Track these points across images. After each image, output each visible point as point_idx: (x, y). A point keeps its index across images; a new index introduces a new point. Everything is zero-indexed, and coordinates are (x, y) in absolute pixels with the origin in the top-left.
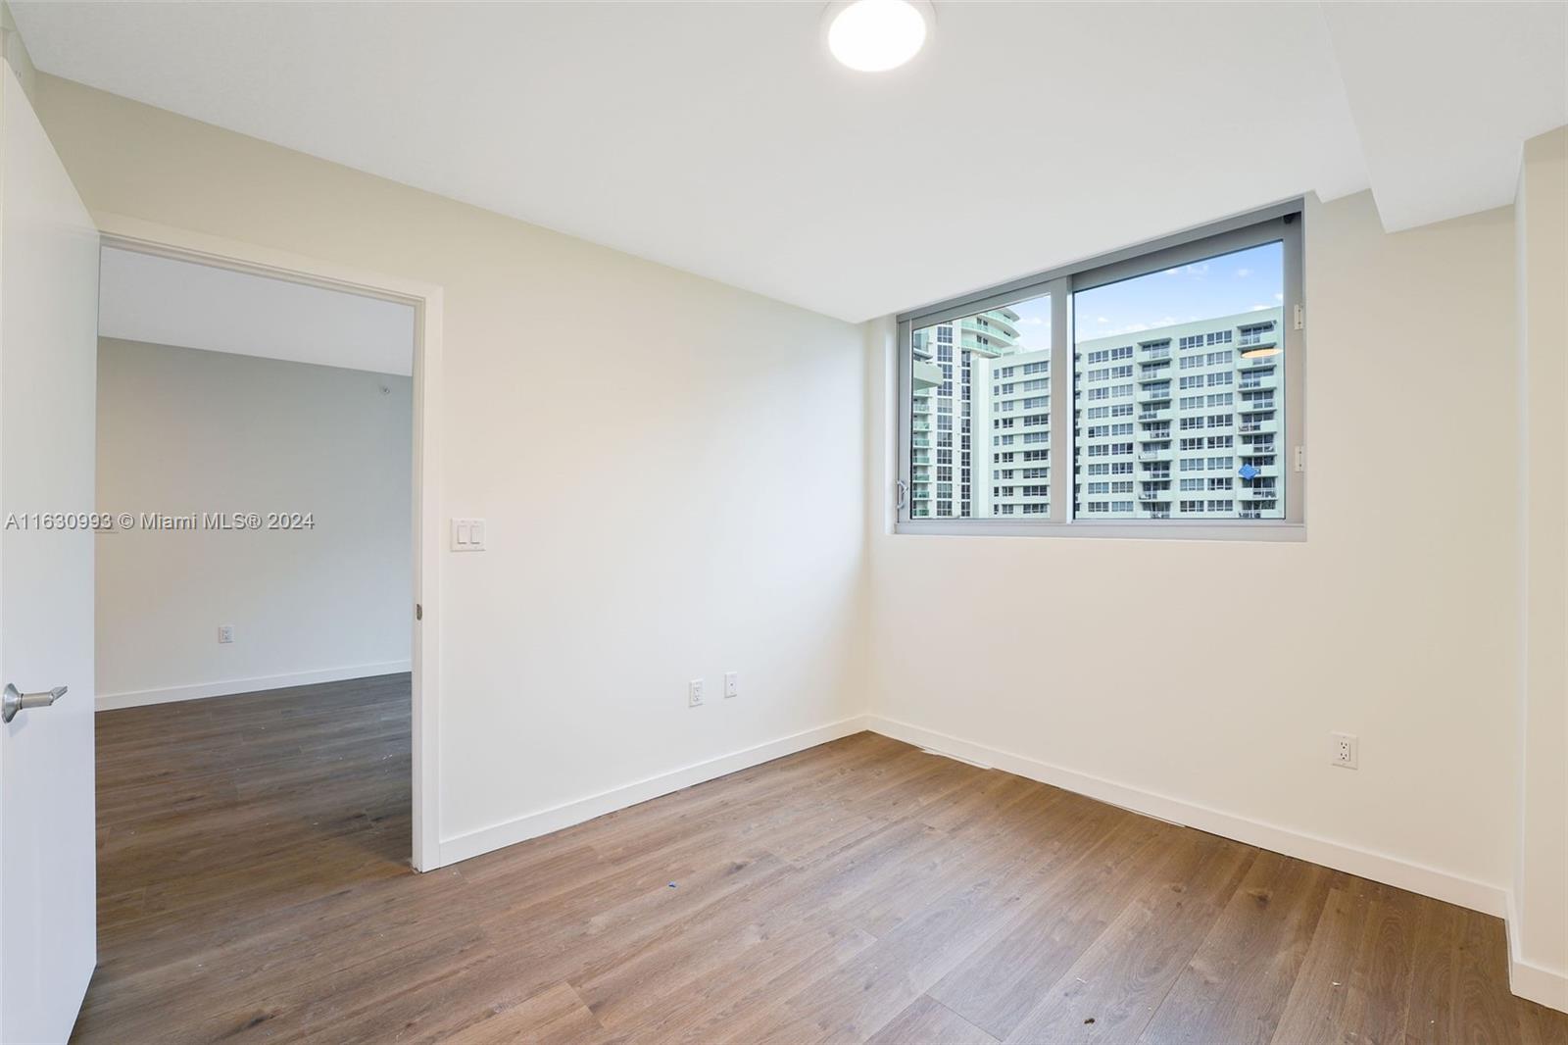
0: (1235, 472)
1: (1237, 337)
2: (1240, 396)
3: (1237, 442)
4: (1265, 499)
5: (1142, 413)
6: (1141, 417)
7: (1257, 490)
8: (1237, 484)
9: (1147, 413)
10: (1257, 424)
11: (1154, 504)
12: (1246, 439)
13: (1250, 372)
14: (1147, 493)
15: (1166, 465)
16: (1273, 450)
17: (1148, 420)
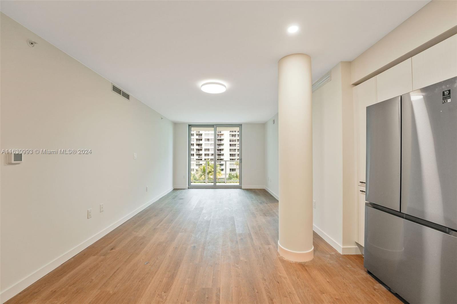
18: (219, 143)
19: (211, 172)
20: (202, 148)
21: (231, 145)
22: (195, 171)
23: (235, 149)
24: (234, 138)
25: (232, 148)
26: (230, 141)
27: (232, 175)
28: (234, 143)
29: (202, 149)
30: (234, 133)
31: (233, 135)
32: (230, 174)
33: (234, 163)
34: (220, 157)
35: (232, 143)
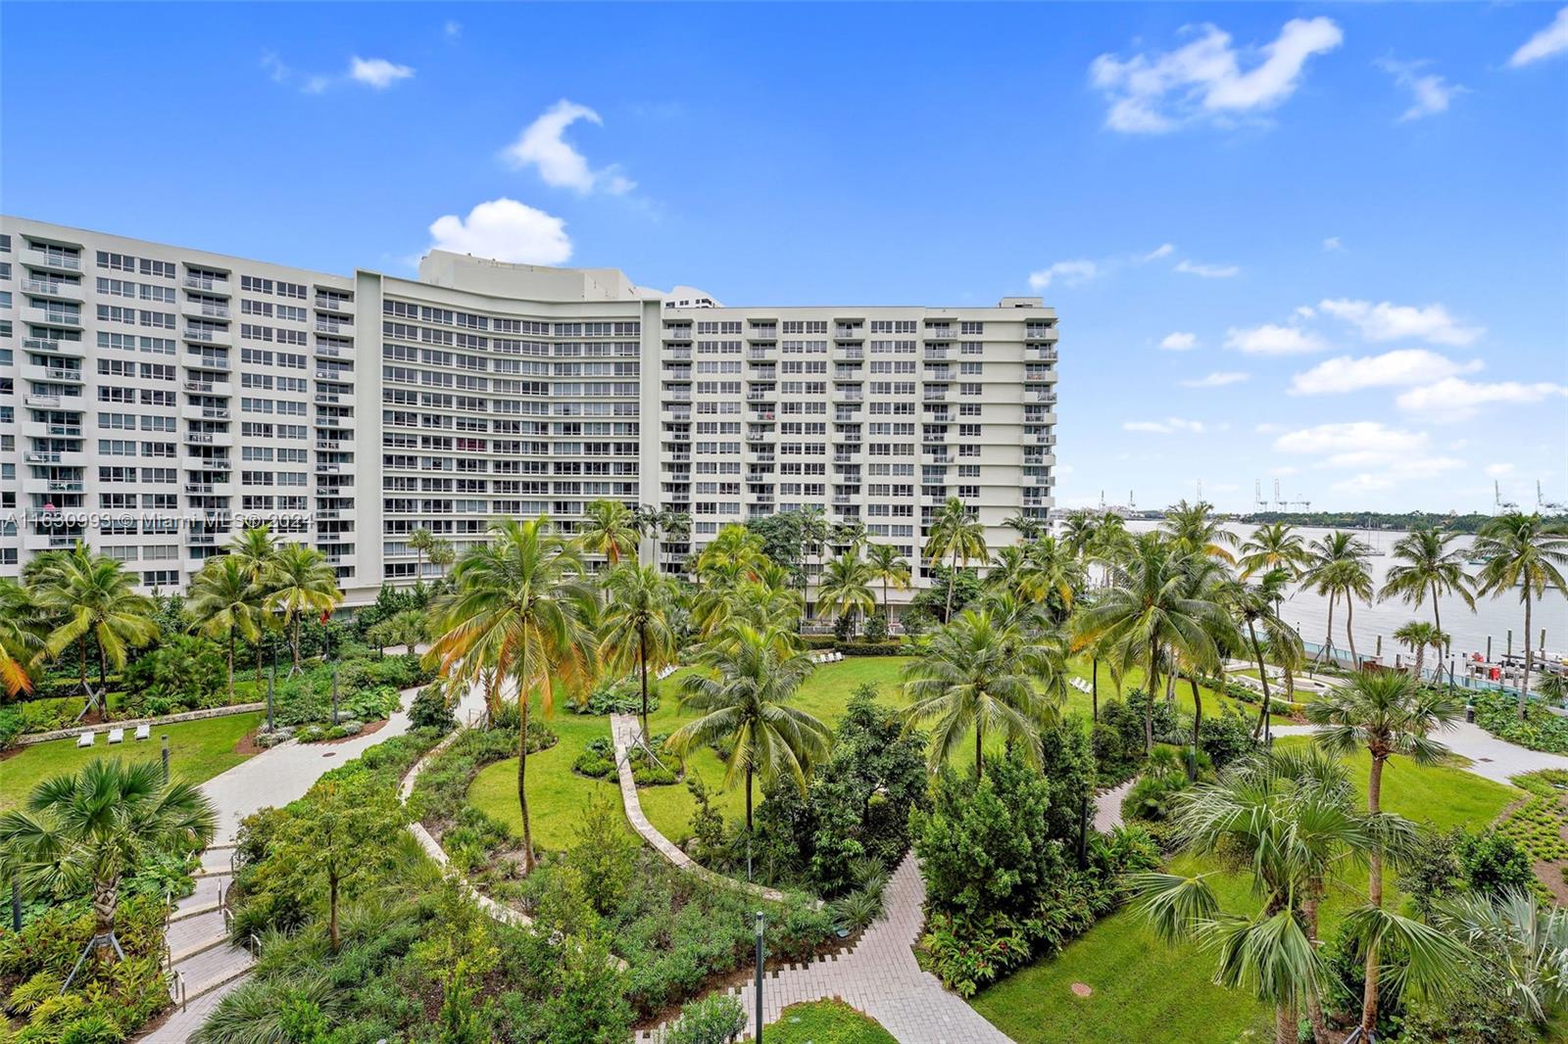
0: (180, 436)
1: (182, 274)
2: (186, 347)
3: (182, 401)
4: (217, 469)
5: (29, 338)
6: (27, 344)
7: (207, 459)
8: (182, 452)
9: (41, 340)
10: (208, 383)
11: (54, 469)
12: (194, 400)
13: (199, 322)
14: (43, 453)
15: (74, 418)
16: (226, 416)
17: (41, 350)
18: (327, 449)
19: (274, 589)
20: (226, 466)
21: (388, 460)
22: (184, 581)
23: (412, 480)
24: (404, 430)
25: (395, 472)
26: (387, 441)
27: (398, 591)
28: (405, 451)
29: (227, 473)
30: (405, 408)
31: (399, 418)
32: (384, 592)
33: (406, 537)
34: (332, 515)
35: (395, 451)
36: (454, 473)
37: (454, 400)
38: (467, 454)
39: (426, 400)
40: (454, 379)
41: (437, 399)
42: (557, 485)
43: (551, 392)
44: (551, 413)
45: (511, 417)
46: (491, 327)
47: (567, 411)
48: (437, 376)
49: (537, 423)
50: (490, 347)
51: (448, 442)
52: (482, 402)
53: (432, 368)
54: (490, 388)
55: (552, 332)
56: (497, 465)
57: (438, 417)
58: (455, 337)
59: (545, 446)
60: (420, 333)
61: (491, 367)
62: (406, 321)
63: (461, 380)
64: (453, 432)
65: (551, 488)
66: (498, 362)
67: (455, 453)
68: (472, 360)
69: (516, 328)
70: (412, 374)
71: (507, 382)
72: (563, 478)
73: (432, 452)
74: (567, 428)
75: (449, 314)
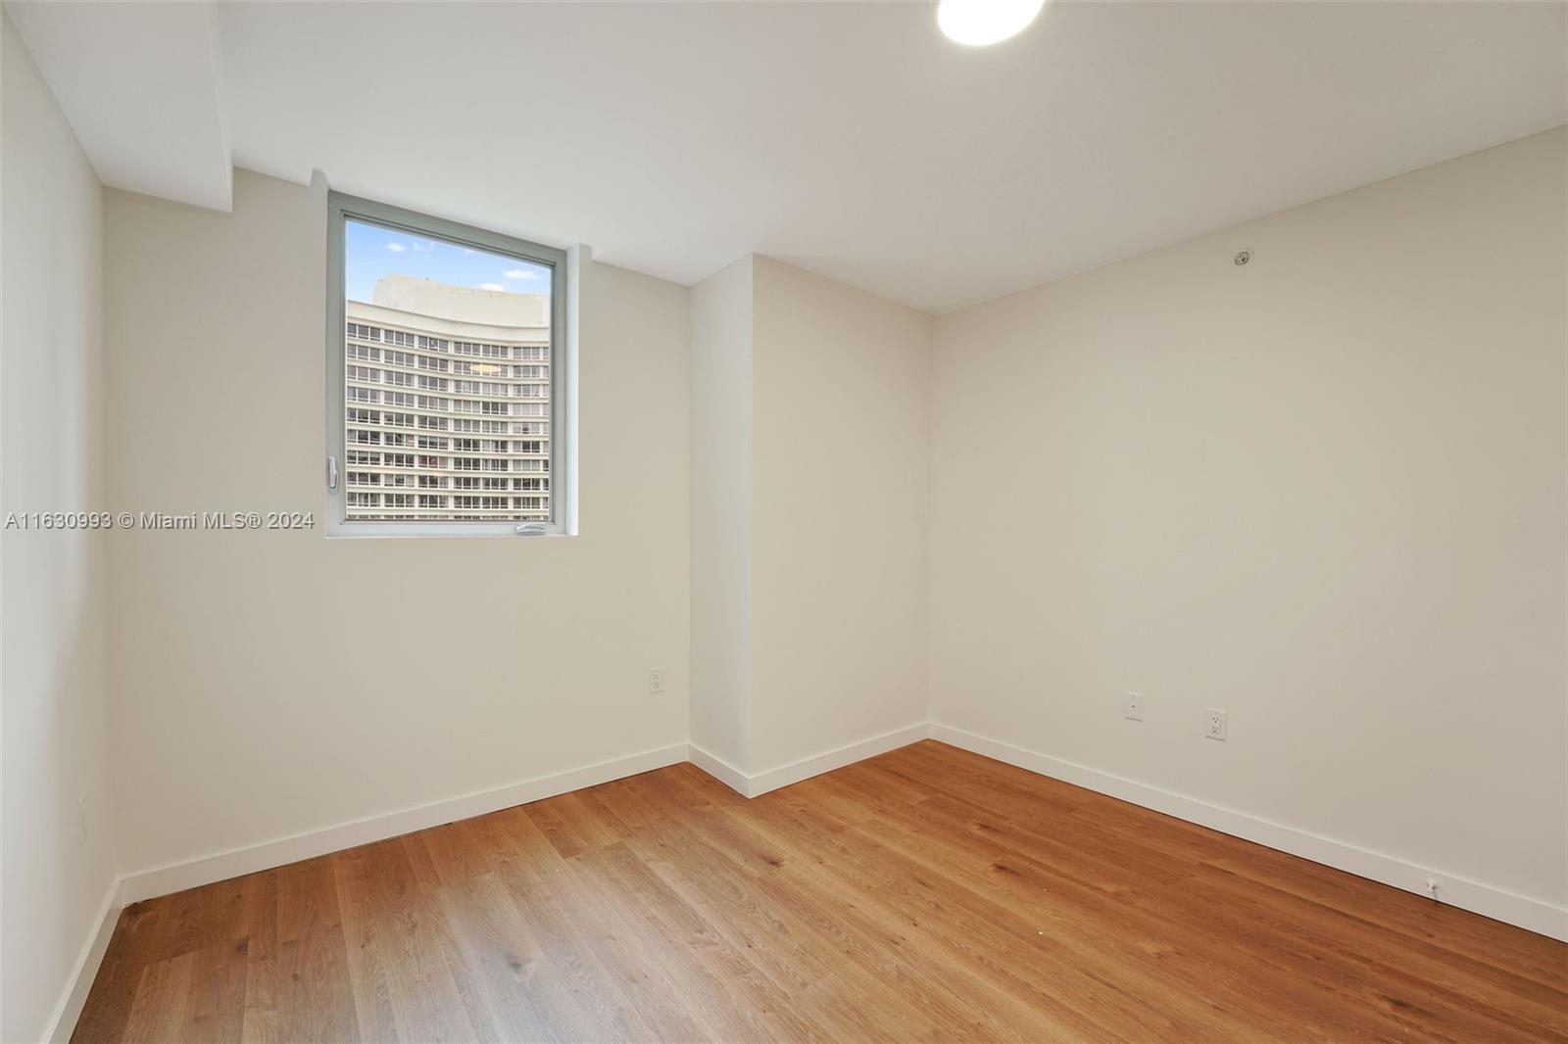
36: (416, 489)
37: (416, 420)
38: (428, 471)
39: (389, 419)
40: (416, 399)
41: (400, 418)
42: (517, 501)
43: (510, 411)
44: (510, 431)
45: (471, 435)
46: (451, 349)
47: (526, 430)
48: (400, 397)
49: (497, 442)
50: (451, 368)
51: (410, 460)
52: (444, 421)
53: (395, 388)
54: (451, 407)
55: (511, 354)
56: (458, 481)
57: (400, 435)
58: (416, 359)
59: (504, 463)
60: (382, 354)
61: (451, 388)
62: (368, 343)
63: (423, 399)
64: (416, 450)
65: (511, 503)
66: (458, 383)
67: (418, 469)
68: (433, 381)
69: (476, 350)
70: (375, 394)
71: (467, 402)
72: (523, 493)
73: (394, 469)
74: (526, 446)
75: (411, 336)
